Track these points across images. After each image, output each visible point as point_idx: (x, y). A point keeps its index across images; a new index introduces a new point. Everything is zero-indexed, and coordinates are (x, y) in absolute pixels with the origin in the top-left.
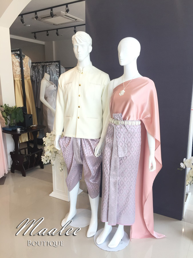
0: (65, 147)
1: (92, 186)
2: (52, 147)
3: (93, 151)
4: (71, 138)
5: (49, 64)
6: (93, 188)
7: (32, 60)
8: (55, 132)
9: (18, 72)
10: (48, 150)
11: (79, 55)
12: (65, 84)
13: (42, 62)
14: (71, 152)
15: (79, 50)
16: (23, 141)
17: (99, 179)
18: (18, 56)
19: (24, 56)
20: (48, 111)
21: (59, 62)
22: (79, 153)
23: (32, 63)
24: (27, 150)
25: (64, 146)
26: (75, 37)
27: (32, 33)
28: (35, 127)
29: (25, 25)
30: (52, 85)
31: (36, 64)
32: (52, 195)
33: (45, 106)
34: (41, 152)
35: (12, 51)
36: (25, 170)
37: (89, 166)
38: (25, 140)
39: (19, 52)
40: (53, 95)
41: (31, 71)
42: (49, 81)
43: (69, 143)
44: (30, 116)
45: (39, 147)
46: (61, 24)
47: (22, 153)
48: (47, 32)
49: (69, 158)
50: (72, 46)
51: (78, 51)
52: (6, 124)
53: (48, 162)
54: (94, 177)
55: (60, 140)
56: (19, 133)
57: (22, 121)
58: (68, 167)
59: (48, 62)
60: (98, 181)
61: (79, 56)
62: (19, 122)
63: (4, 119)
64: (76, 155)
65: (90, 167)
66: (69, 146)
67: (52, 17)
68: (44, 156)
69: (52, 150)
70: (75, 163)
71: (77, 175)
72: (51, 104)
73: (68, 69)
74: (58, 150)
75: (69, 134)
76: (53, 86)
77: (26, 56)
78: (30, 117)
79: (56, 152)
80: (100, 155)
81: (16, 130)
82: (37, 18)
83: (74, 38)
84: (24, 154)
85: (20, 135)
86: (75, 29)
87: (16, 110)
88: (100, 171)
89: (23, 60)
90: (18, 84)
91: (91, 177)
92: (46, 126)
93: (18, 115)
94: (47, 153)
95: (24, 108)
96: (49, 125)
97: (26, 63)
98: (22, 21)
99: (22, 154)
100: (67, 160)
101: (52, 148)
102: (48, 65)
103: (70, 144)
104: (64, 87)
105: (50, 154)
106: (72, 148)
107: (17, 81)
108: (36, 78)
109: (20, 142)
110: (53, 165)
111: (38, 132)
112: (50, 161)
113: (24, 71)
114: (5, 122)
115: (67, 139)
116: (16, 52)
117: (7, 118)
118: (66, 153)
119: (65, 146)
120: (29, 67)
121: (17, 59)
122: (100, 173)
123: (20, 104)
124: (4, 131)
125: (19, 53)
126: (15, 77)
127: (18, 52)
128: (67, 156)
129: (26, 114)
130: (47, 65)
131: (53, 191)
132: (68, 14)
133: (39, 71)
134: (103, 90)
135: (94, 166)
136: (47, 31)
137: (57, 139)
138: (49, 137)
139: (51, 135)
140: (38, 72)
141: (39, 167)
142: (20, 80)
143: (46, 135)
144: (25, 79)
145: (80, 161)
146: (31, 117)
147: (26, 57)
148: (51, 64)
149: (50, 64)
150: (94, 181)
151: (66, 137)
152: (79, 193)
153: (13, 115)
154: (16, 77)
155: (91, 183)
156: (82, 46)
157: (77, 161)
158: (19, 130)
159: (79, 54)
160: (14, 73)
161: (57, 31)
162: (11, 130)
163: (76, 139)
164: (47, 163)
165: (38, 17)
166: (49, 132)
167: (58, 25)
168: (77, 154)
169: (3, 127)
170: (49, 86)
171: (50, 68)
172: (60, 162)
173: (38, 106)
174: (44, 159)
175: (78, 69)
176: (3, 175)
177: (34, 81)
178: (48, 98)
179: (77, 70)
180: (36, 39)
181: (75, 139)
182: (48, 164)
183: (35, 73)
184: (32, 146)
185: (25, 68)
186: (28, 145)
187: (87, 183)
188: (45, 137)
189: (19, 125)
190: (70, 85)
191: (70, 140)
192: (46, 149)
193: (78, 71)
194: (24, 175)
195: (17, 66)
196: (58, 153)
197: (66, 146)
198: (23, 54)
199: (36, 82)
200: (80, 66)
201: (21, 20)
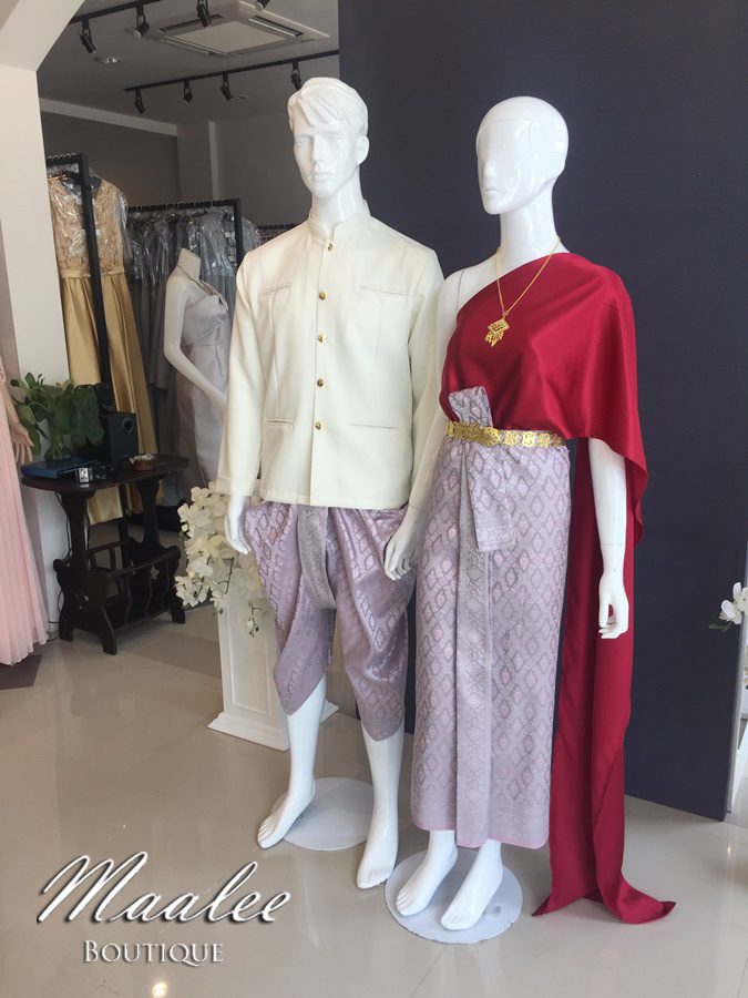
0: (267, 541)
1: (374, 692)
2: (217, 540)
3: (380, 556)
4: (289, 505)
5: (194, 212)
6: (378, 701)
7: (129, 200)
8: (227, 483)
9: (76, 248)
10: (201, 552)
11: (316, 174)
12: (264, 293)
13: (170, 206)
14: (292, 564)
15: (316, 156)
16: (104, 517)
17: (401, 665)
18: (75, 184)
19: (98, 183)
20: (196, 397)
21: (233, 203)
22: (321, 568)
23: (130, 210)
24: (118, 551)
25: (264, 537)
26: (301, 102)
27: (127, 90)
28: (147, 462)
29: (97, 59)
30: (208, 297)
31: (147, 214)
32: (220, 724)
33: (184, 378)
34: (174, 561)
35: (49, 164)
36: (114, 627)
37: (362, 615)
38: (112, 514)
39: (77, 166)
40: (214, 336)
41: (124, 239)
42: (198, 280)
43: (282, 525)
44: (127, 419)
45: (166, 541)
46: (241, 52)
47: (98, 565)
48: (187, 86)
49: (286, 583)
50: (286, 138)
51: (311, 159)
52: (33, 453)
53: (202, 598)
54: (381, 658)
55: (248, 514)
56: (87, 486)
57: (96, 439)
58: (282, 619)
59: (191, 206)
60: (395, 673)
61: (317, 177)
62: (85, 443)
63: (25, 432)
64: (310, 573)
65: (365, 620)
66: (283, 537)
67: (205, 25)
68: (185, 574)
69: (215, 554)
70: (307, 602)
71: (315, 650)
72: (207, 374)
73: (270, 231)
74: (238, 553)
75: (284, 491)
76: (215, 298)
77: (104, 181)
78: (128, 425)
79: (232, 561)
80: (405, 572)
81: (74, 477)
82: (143, 28)
83: (297, 104)
84: (109, 567)
85: (90, 494)
86: (296, 72)
87: (70, 396)
88: (404, 637)
89: (95, 197)
90: (78, 292)
91: (368, 660)
92: (188, 460)
93: (79, 416)
94: (197, 567)
95: (103, 390)
96: (201, 452)
97: (107, 211)
98: (84, 42)
99: (100, 568)
100: (275, 592)
101: (216, 548)
102: (194, 216)
103: (286, 532)
104: (259, 301)
105: (207, 571)
106: (295, 546)
107: (72, 281)
108: (146, 268)
109: (92, 522)
110: (221, 612)
111: (161, 481)
112: (209, 594)
113: (99, 242)
114: (32, 445)
115: (274, 510)
116: (67, 168)
117: (36, 427)
118: (273, 566)
119: (269, 537)
120: (117, 227)
121: (69, 194)
122: (406, 641)
123: (88, 375)
124: (30, 478)
125: (77, 171)
126: (63, 265)
127: (75, 168)
128: (277, 577)
129: (112, 413)
130: (187, 219)
131: (221, 709)
132: (267, 13)
133: (156, 240)
134: (415, 316)
135: (381, 615)
136: (186, 81)
137: (235, 510)
138: (201, 505)
139: (209, 496)
140: (155, 245)
141: (166, 616)
142: (82, 279)
143: (190, 495)
144: (102, 274)
145: (326, 596)
146: (131, 423)
147: (105, 186)
148: (206, 212)
149: (201, 215)
150: (380, 674)
151: (271, 504)
152: (324, 718)
153: (61, 418)
154: (68, 268)
155: (369, 681)
156: (330, 136)
157: (315, 595)
158: (86, 475)
159: (316, 169)
160: (60, 251)
161: (225, 79)
162: (53, 474)
163: (309, 508)
164: (197, 603)
165: (147, 25)
166: (204, 484)
167: (230, 55)
168: (314, 568)
169: (23, 462)
170: (197, 303)
171: (199, 230)
172: (248, 598)
173: (156, 380)
174: (184, 589)
175: (313, 232)
176: (28, 649)
177: (140, 280)
178: (197, 350)
179: (310, 236)
180: (141, 113)
181: (304, 512)
182: (200, 604)
183: (144, 250)
184: (138, 536)
185: (104, 229)
186: (123, 535)
187: (355, 682)
188: (185, 505)
189: (86, 454)
190: (283, 294)
191: (286, 517)
192: (191, 550)
193: (314, 241)
194: (110, 649)
195: (72, 223)
196: (239, 566)
197: (272, 537)
198: (92, 173)
199: (145, 284)
200: (321, 220)
201: (83, 38)
